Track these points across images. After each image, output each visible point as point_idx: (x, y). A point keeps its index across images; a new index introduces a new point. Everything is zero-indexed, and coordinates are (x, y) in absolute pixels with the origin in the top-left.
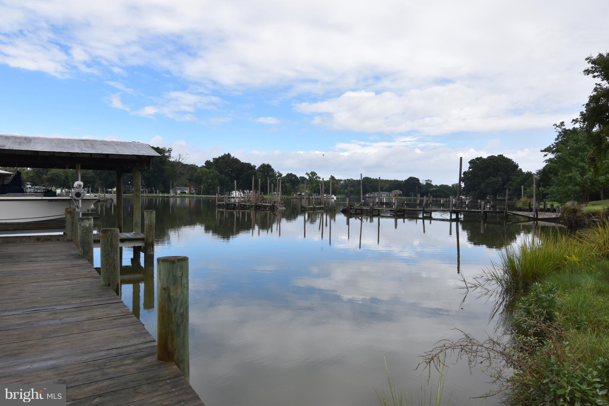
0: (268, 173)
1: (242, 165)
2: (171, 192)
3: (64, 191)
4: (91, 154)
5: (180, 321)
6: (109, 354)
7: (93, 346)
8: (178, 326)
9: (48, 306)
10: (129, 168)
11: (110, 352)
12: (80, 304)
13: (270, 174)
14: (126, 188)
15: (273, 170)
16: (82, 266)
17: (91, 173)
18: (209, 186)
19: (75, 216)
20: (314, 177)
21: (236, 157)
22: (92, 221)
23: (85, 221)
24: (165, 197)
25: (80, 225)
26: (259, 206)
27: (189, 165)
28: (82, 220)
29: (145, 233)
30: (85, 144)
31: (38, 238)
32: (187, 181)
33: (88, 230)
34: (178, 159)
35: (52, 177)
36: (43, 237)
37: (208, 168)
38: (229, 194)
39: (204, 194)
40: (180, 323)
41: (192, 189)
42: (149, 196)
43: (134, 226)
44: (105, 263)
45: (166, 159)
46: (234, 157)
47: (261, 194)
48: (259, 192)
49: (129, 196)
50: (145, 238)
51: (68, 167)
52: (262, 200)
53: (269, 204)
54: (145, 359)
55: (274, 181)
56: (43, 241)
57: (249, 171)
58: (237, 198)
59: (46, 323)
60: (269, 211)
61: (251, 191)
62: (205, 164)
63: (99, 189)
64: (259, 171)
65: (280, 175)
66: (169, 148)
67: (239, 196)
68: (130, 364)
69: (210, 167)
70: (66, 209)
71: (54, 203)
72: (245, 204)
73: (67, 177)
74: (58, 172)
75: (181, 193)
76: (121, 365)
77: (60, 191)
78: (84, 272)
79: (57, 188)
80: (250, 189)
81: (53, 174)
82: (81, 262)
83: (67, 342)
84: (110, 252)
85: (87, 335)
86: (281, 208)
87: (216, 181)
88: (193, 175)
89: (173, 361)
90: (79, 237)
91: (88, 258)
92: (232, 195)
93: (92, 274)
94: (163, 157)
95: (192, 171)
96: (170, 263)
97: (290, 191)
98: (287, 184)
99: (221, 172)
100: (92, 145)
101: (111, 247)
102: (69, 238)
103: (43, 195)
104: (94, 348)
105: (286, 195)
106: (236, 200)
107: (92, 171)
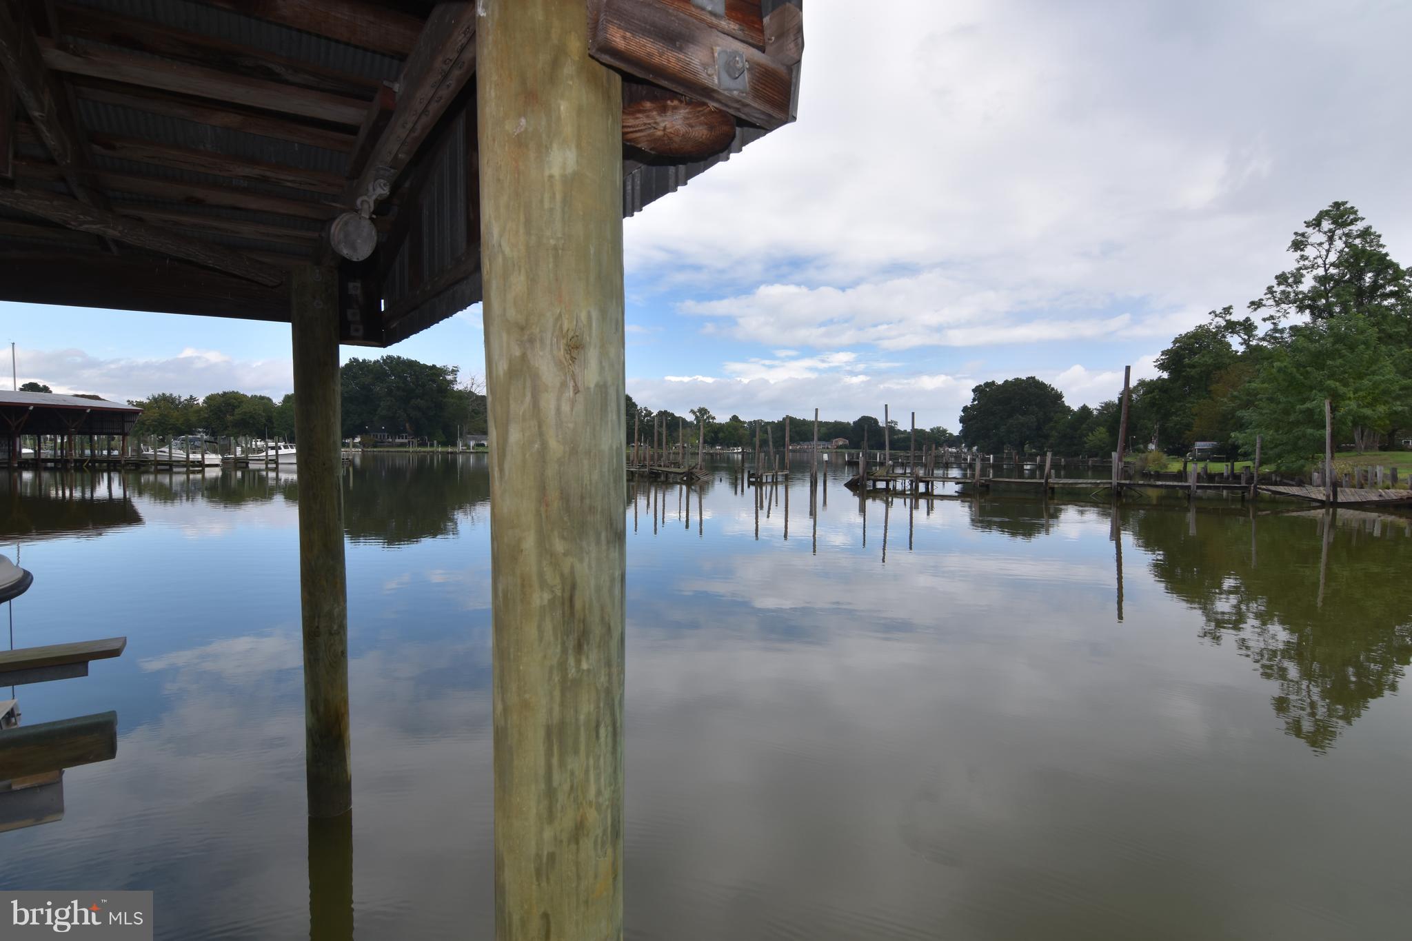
2: (459, 445)
14: (377, 437)
15: (635, 405)
20: (705, 417)
24: (448, 453)
34: (469, 386)
42: (420, 452)
45: (448, 386)
49: (383, 451)
65: (649, 413)
66: (454, 367)
75: (476, 445)
86: (705, 478)
94: (444, 382)
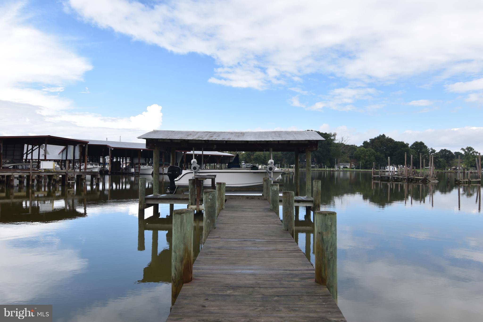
0: (421, 150)
1: (396, 144)
2: (336, 168)
3: (263, 167)
4: (279, 141)
5: (330, 257)
6: (285, 273)
7: (276, 266)
8: (329, 260)
9: (251, 239)
10: (303, 150)
11: (286, 271)
12: (269, 240)
13: (423, 150)
14: (303, 164)
15: (426, 147)
16: (272, 216)
17: (280, 154)
18: (367, 162)
19: (269, 183)
20: (471, 152)
21: (390, 137)
22: (278, 187)
23: (274, 186)
24: (331, 171)
25: (271, 189)
26: (411, 179)
27: (350, 145)
28: (272, 185)
29: (314, 197)
30: (275, 134)
31: (248, 197)
32: (348, 158)
33: (276, 193)
34: (341, 141)
35: (256, 157)
36: (250, 197)
37: (366, 147)
38: (384, 169)
39: (362, 168)
40: (330, 259)
41: (352, 165)
42: (319, 170)
43: (306, 191)
44: (285, 214)
45: (332, 142)
46: (388, 137)
47: (413, 168)
48: (411, 166)
49: (304, 170)
50: (314, 201)
51: (265, 150)
52: (415, 174)
53: (421, 178)
54: (307, 280)
55: (427, 156)
56: (250, 199)
57: (402, 149)
58: (390, 172)
59: (250, 248)
60: (422, 183)
61: (404, 166)
62: (363, 144)
63: (285, 165)
64: (413, 148)
65: (434, 151)
66: (334, 133)
67: (393, 170)
68: (297, 281)
69: (367, 147)
70: (264, 178)
71: (257, 174)
72: (398, 177)
73: (265, 157)
74: (260, 154)
75: (344, 167)
76: (291, 281)
77: (261, 166)
78: (273, 220)
79: (259, 165)
80: (403, 165)
81: (257, 155)
82: (271, 214)
83: (262, 261)
84: (288, 207)
85: (272, 259)
86: (434, 181)
87: (373, 158)
88: (354, 153)
89: (325, 285)
90: (271, 197)
91: (275, 211)
92: (387, 170)
93: (278, 222)
94: (330, 140)
95: (352, 150)
96: (323, 215)
97: (443, 166)
98: (441, 160)
99: (376, 151)
100: (280, 135)
101: (289, 204)
102: (265, 198)
103: (251, 169)
104: (276, 268)
105: (440, 169)
106: (389, 174)
107: (280, 152)
